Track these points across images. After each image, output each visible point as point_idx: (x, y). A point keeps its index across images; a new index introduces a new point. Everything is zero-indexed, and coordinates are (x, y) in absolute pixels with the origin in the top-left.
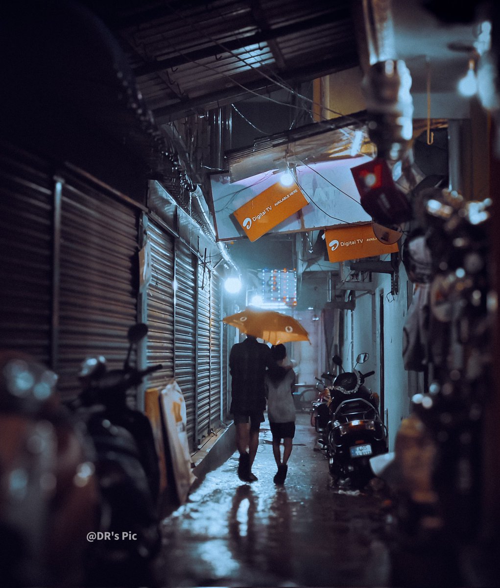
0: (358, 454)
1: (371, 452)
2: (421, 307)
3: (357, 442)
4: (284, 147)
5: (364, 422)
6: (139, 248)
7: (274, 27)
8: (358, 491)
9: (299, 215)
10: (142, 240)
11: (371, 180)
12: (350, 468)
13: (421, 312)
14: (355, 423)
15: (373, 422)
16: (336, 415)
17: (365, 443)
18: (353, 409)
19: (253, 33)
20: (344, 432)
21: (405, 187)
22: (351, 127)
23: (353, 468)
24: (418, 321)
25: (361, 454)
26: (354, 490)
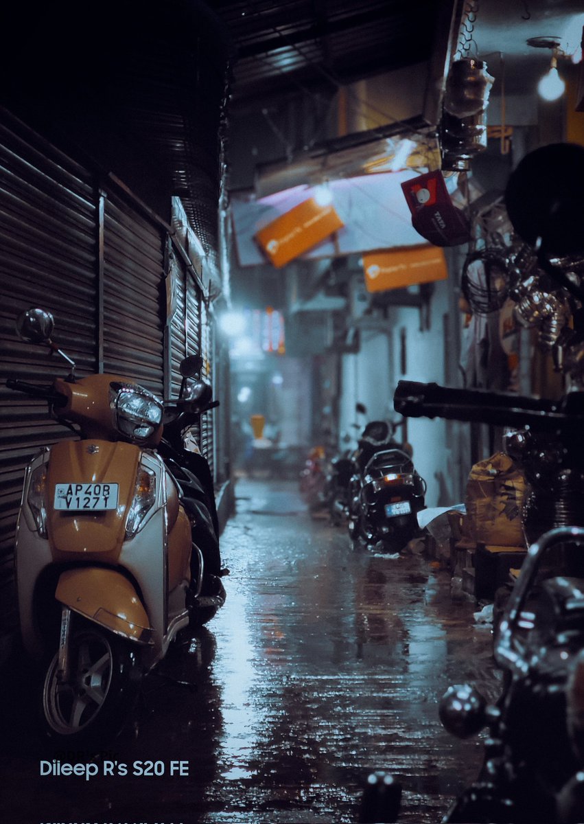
0: (394, 513)
1: (409, 510)
2: (478, 342)
3: (392, 499)
4: (321, 160)
5: (400, 476)
6: (165, 274)
7: (331, 20)
8: (397, 554)
9: (333, 237)
10: (168, 264)
11: (424, 196)
12: (384, 529)
13: (477, 347)
14: (391, 477)
15: (411, 476)
16: (368, 469)
17: (403, 500)
18: (387, 461)
19: (308, 27)
20: (378, 488)
21: (460, 202)
22: (398, 136)
23: (387, 529)
24: (474, 360)
25: (398, 513)
26: (392, 553)
